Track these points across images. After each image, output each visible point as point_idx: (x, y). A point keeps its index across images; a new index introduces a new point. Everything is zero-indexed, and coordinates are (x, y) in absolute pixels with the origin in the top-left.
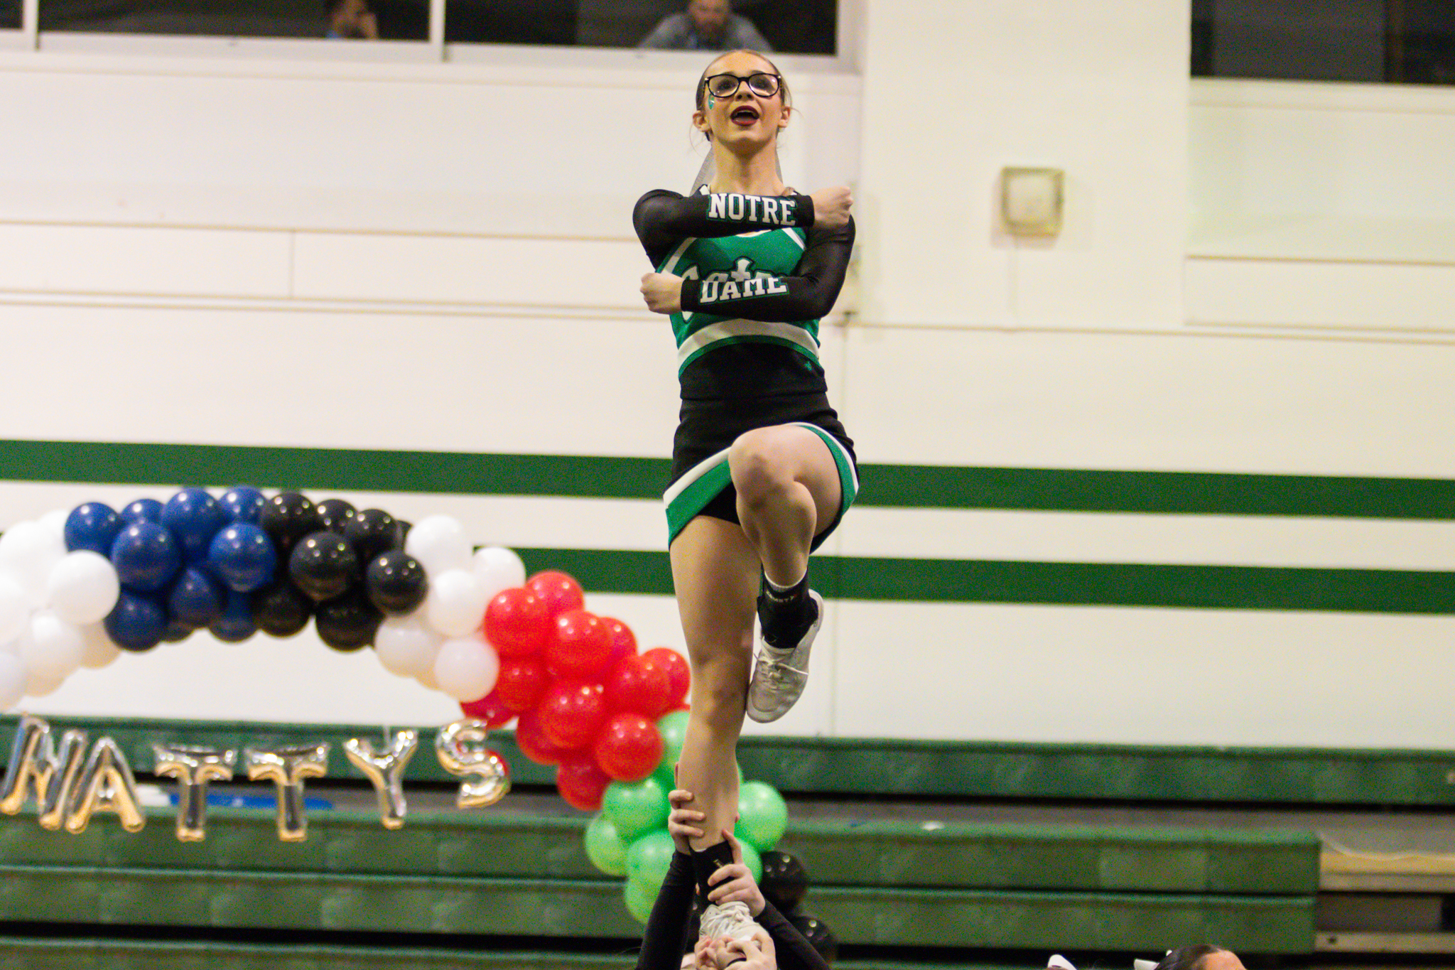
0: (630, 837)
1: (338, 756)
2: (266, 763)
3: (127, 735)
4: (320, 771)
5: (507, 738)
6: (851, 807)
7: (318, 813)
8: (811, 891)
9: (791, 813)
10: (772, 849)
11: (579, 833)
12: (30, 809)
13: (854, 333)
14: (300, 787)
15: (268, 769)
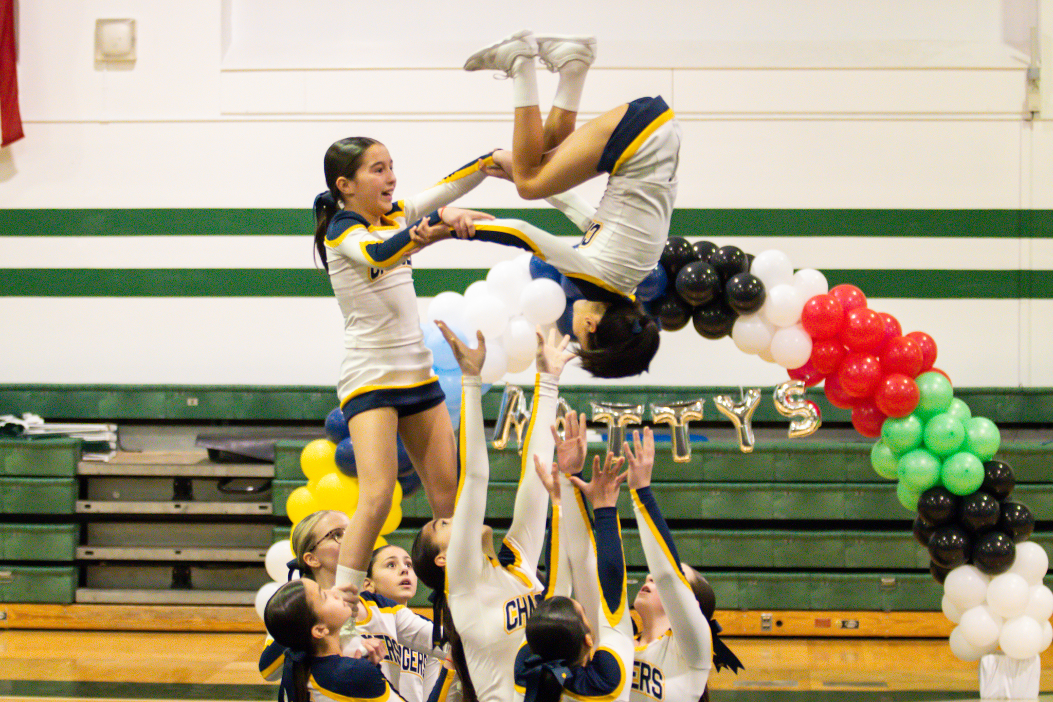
0: (900, 454)
1: (710, 407)
2: (663, 413)
3: (574, 397)
4: (699, 417)
5: (818, 393)
6: (1043, 432)
7: (699, 444)
8: (1017, 487)
9: (1002, 437)
10: (991, 460)
11: (867, 453)
12: (511, 446)
13: (1037, 125)
14: (687, 427)
15: (665, 416)
